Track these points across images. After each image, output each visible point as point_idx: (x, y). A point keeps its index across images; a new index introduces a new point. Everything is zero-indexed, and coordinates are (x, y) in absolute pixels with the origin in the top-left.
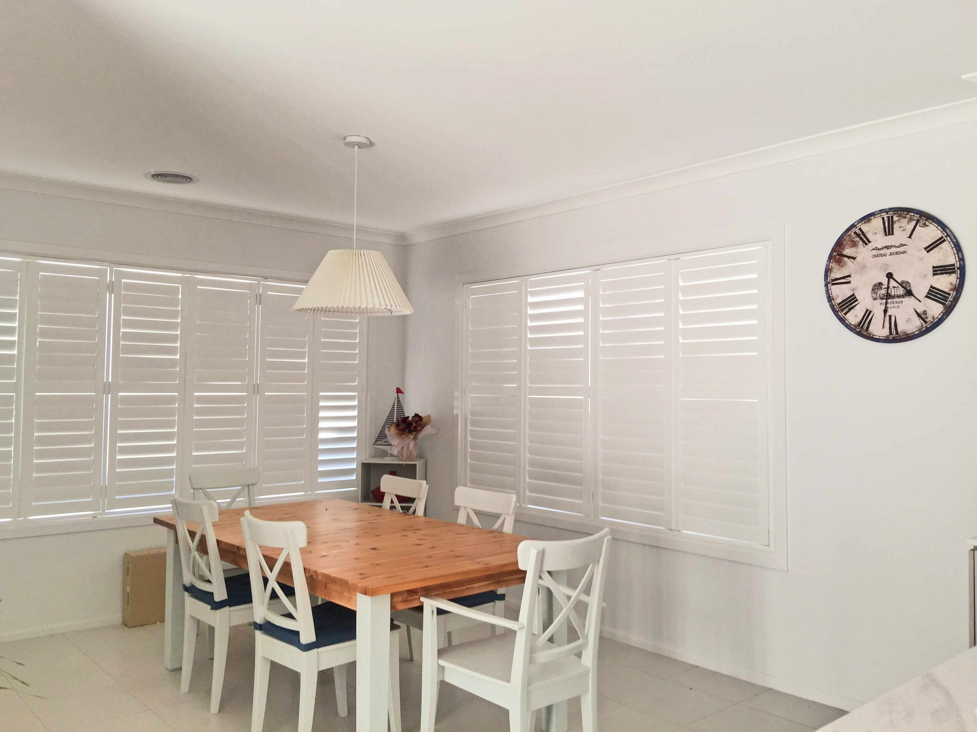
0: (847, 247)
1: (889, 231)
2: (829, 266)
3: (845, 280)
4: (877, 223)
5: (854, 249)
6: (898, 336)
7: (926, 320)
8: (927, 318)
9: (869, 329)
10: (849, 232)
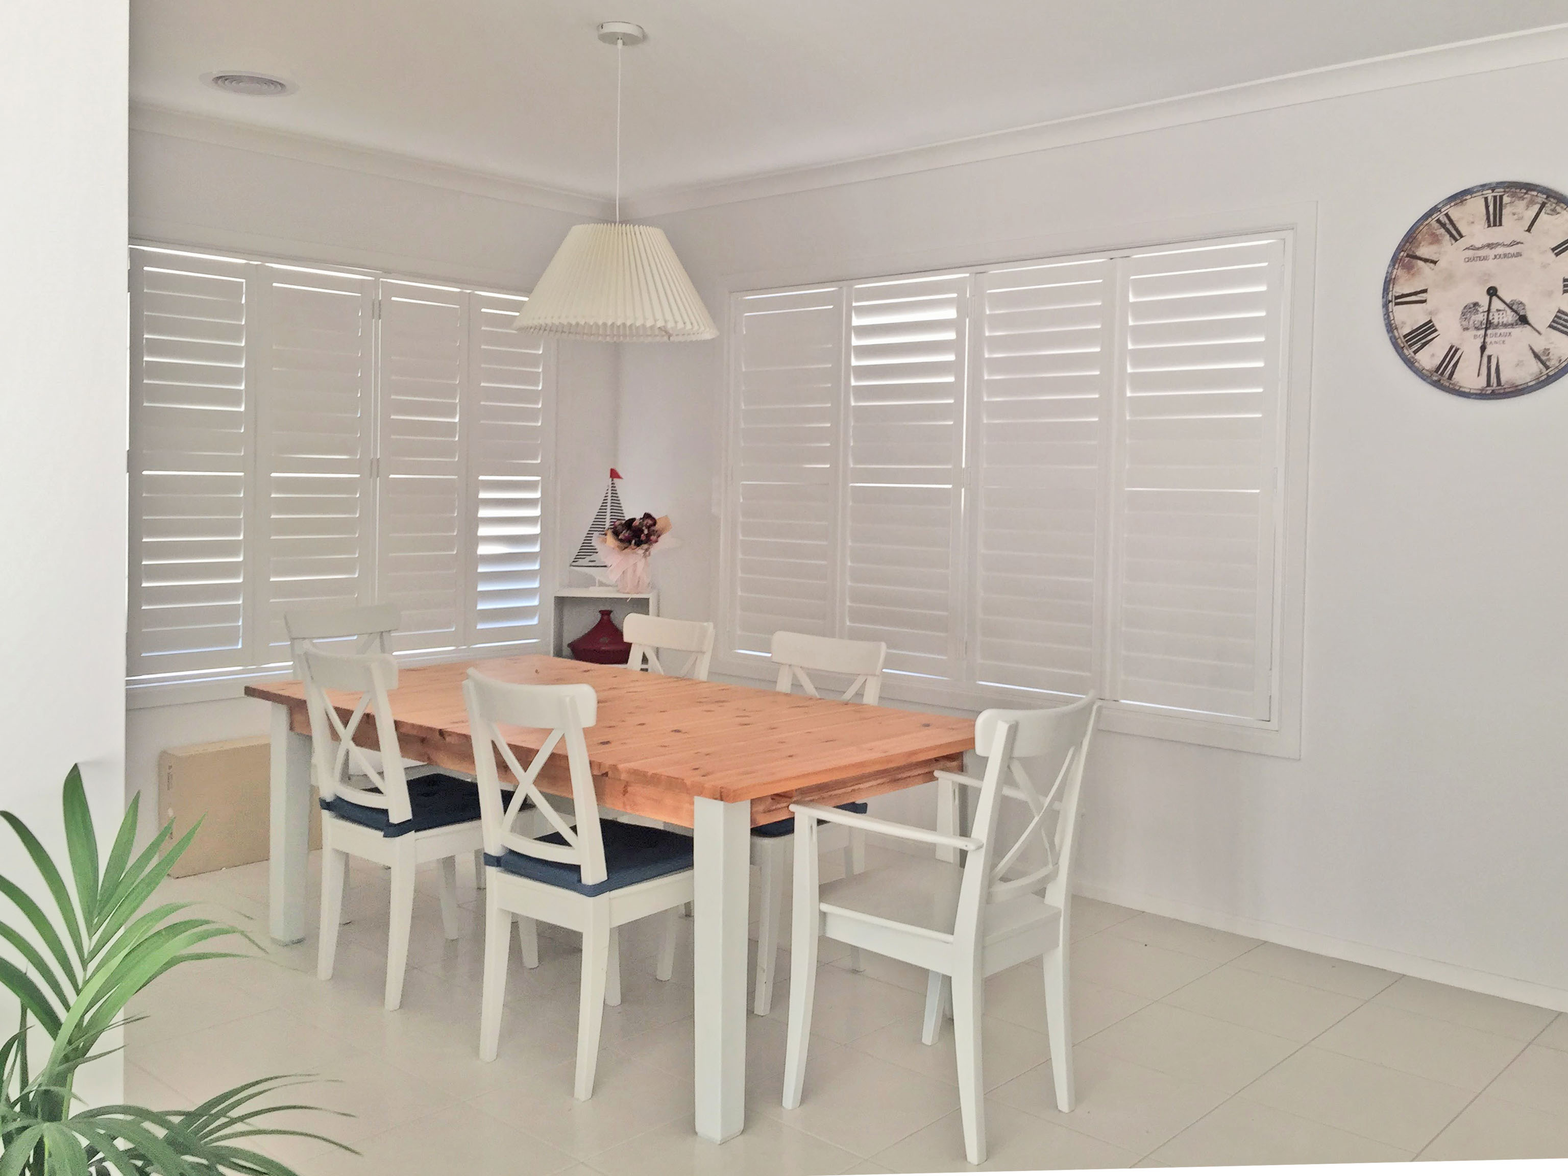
0: (1423, 243)
1: (1495, 219)
2: (1392, 273)
3: (1418, 297)
4: (1476, 206)
5: (1434, 248)
6: (1501, 389)
7: (1548, 363)
8: (1549, 360)
9: (1454, 376)
10: (1427, 219)
